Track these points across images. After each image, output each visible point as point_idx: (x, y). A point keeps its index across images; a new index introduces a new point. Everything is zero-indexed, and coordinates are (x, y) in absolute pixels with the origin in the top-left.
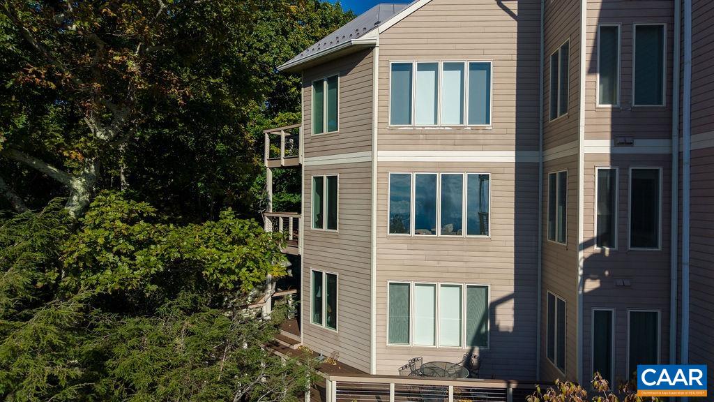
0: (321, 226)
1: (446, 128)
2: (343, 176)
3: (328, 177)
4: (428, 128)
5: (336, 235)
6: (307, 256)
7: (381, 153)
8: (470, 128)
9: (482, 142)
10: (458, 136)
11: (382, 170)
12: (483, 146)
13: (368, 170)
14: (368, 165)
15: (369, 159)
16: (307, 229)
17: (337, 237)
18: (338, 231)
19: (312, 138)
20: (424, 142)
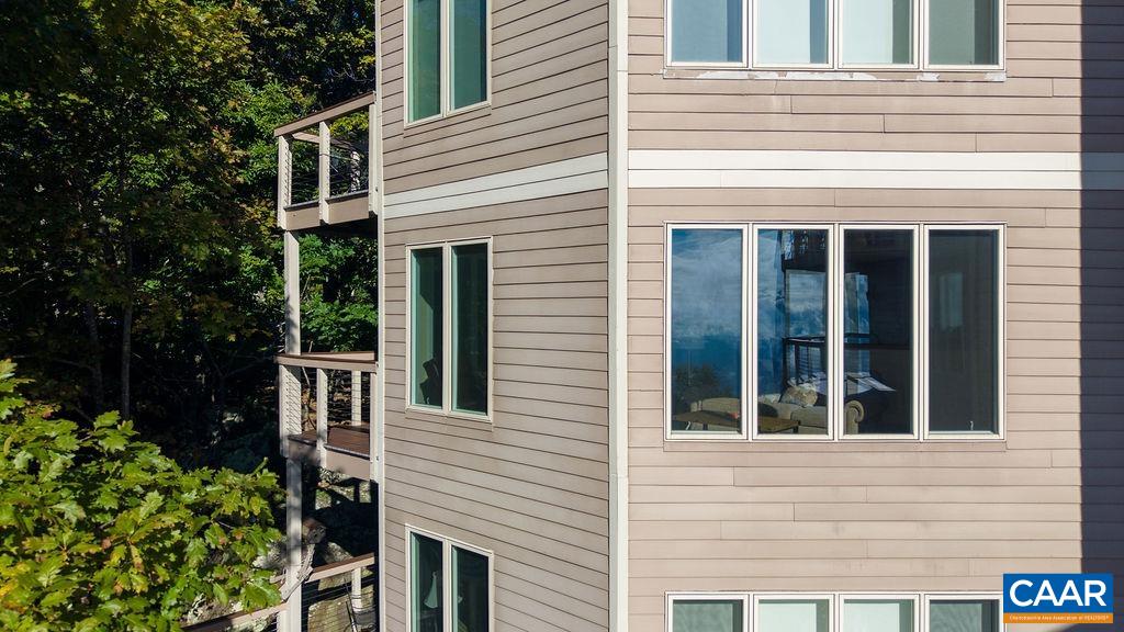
0: (437, 401)
1: (857, 76)
2: (505, 243)
3: (459, 250)
4: (797, 76)
5: (486, 429)
6: (395, 488)
7: (640, 158)
8: (933, 77)
9: (973, 123)
10: (898, 104)
11: (643, 216)
12: (979, 137)
13: (594, 217)
14: (593, 200)
15: (599, 181)
16: (395, 405)
17: (487, 435)
18: (490, 417)
19: (407, 134)
20: (786, 122)
